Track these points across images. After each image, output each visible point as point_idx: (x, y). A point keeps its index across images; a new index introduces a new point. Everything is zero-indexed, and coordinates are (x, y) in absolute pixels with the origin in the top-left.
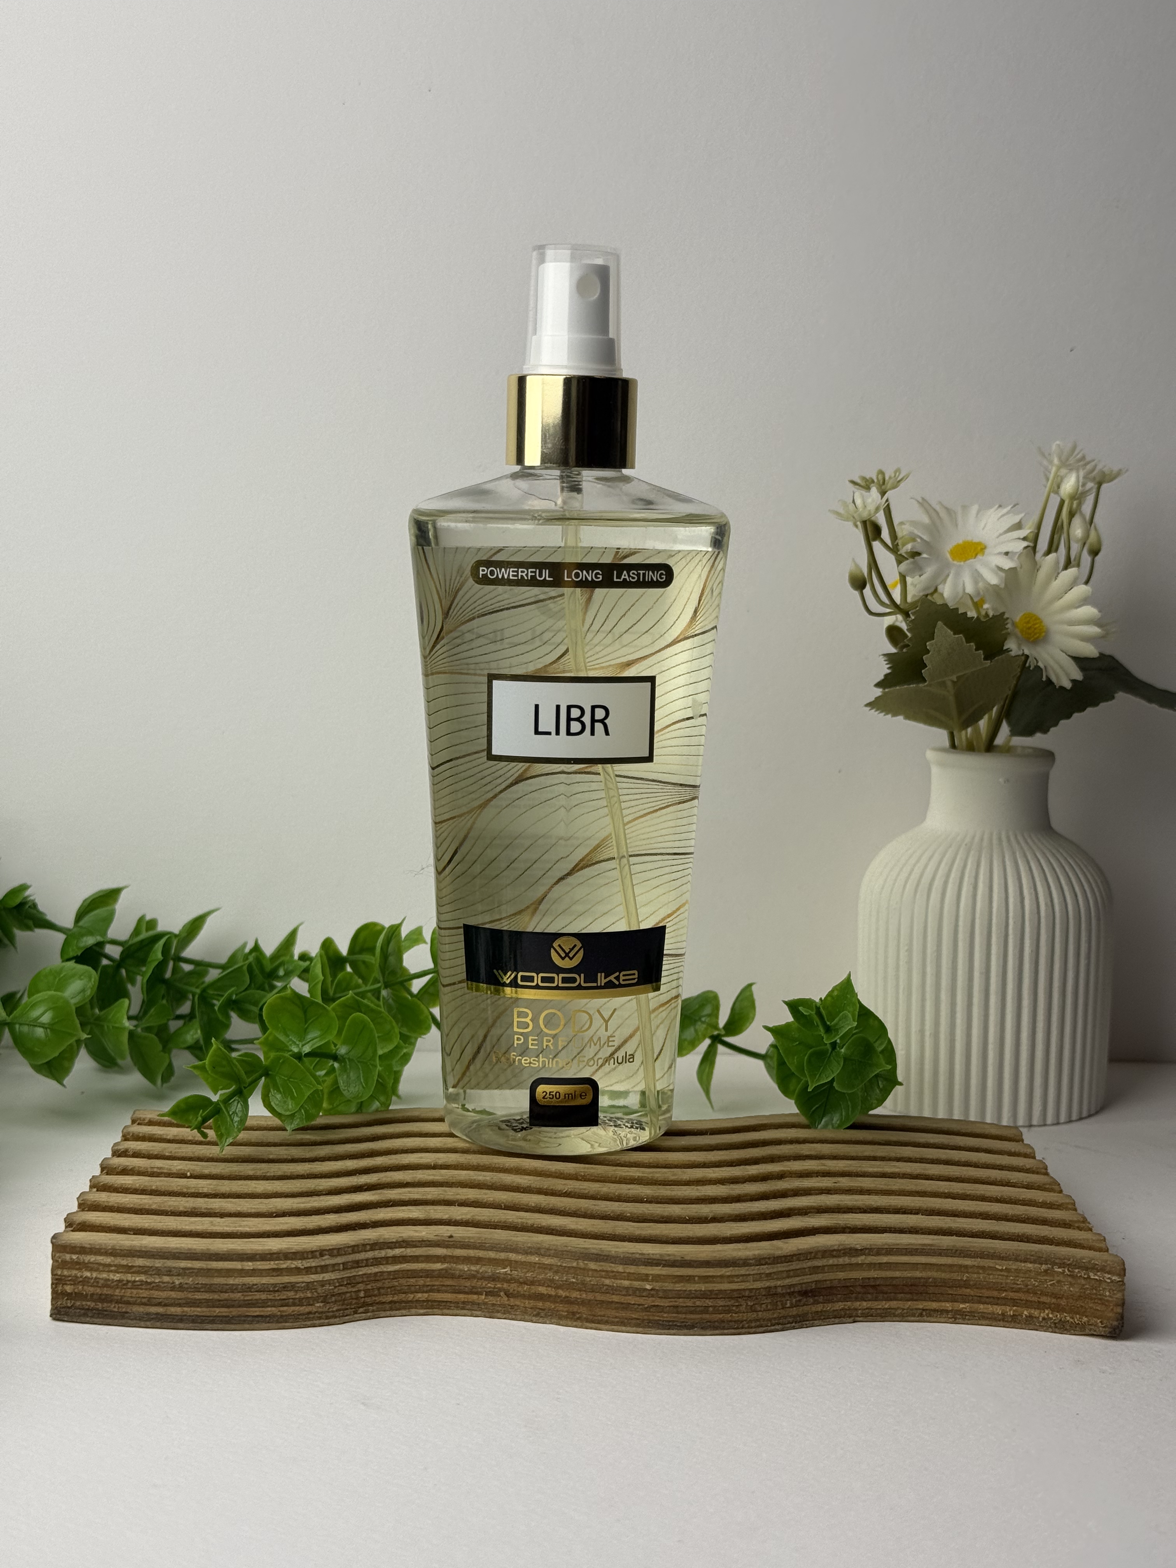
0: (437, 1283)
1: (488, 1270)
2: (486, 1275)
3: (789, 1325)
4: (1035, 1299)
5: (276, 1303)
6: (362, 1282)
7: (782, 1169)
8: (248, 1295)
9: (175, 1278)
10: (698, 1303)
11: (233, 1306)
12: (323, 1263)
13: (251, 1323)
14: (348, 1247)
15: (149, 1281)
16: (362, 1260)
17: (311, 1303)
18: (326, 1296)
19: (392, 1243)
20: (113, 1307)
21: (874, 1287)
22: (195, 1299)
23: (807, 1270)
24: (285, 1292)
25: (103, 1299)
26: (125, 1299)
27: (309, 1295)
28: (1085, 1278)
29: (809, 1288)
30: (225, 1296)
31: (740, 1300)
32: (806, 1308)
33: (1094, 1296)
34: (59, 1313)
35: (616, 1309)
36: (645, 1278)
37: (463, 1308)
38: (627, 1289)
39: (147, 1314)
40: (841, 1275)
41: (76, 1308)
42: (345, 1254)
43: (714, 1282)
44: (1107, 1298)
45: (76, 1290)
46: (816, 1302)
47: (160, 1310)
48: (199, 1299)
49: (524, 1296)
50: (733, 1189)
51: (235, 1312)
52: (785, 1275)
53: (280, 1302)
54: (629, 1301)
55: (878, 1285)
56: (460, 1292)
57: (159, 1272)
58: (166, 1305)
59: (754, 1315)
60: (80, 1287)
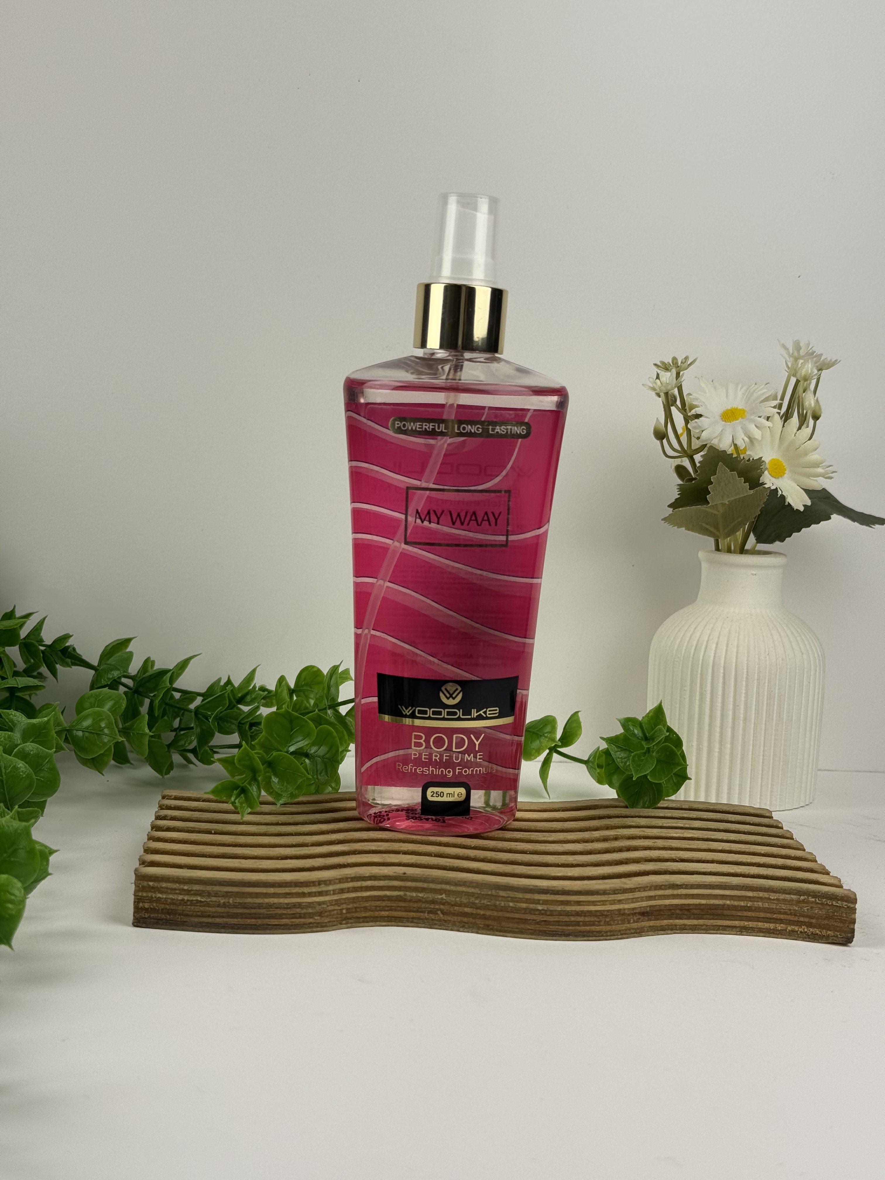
0: (395, 905)
1: (430, 896)
2: (428, 900)
3: (632, 935)
4: (796, 919)
5: (288, 916)
6: (345, 903)
7: (616, 833)
8: (270, 911)
9: (220, 898)
10: (573, 919)
11: (259, 918)
12: (320, 890)
13: (271, 929)
14: (337, 879)
15: (202, 900)
16: (345, 888)
17: (311, 916)
18: (321, 912)
19: (365, 877)
20: (179, 918)
21: (688, 910)
22: (234, 913)
23: (644, 898)
24: (294, 909)
25: (170, 912)
26: (185, 912)
27: (310, 910)
28: (829, 905)
29: (645, 911)
30: (253, 911)
31: (601, 917)
32: (643, 924)
33: (836, 917)
34: (139, 922)
35: (518, 923)
36: (538, 902)
37: (412, 922)
38: (525, 909)
39: (200, 923)
40: (667, 902)
41: (151, 918)
42: (334, 884)
43: (584, 905)
44: (845, 918)
45: (152, 907)
46: (650, 920)
47: (210, 920)
48: (237, 913)
49: (454, 914)
50: (586, 846)
51: (260, 922)
52: (630, 901)
53: (292, 916)
54: (526, 918)
55: (691, 909)
56: (410, 911)
57: (209, 895)
58: (213, 917)
59: (608, 928)
60: (155, 904)
